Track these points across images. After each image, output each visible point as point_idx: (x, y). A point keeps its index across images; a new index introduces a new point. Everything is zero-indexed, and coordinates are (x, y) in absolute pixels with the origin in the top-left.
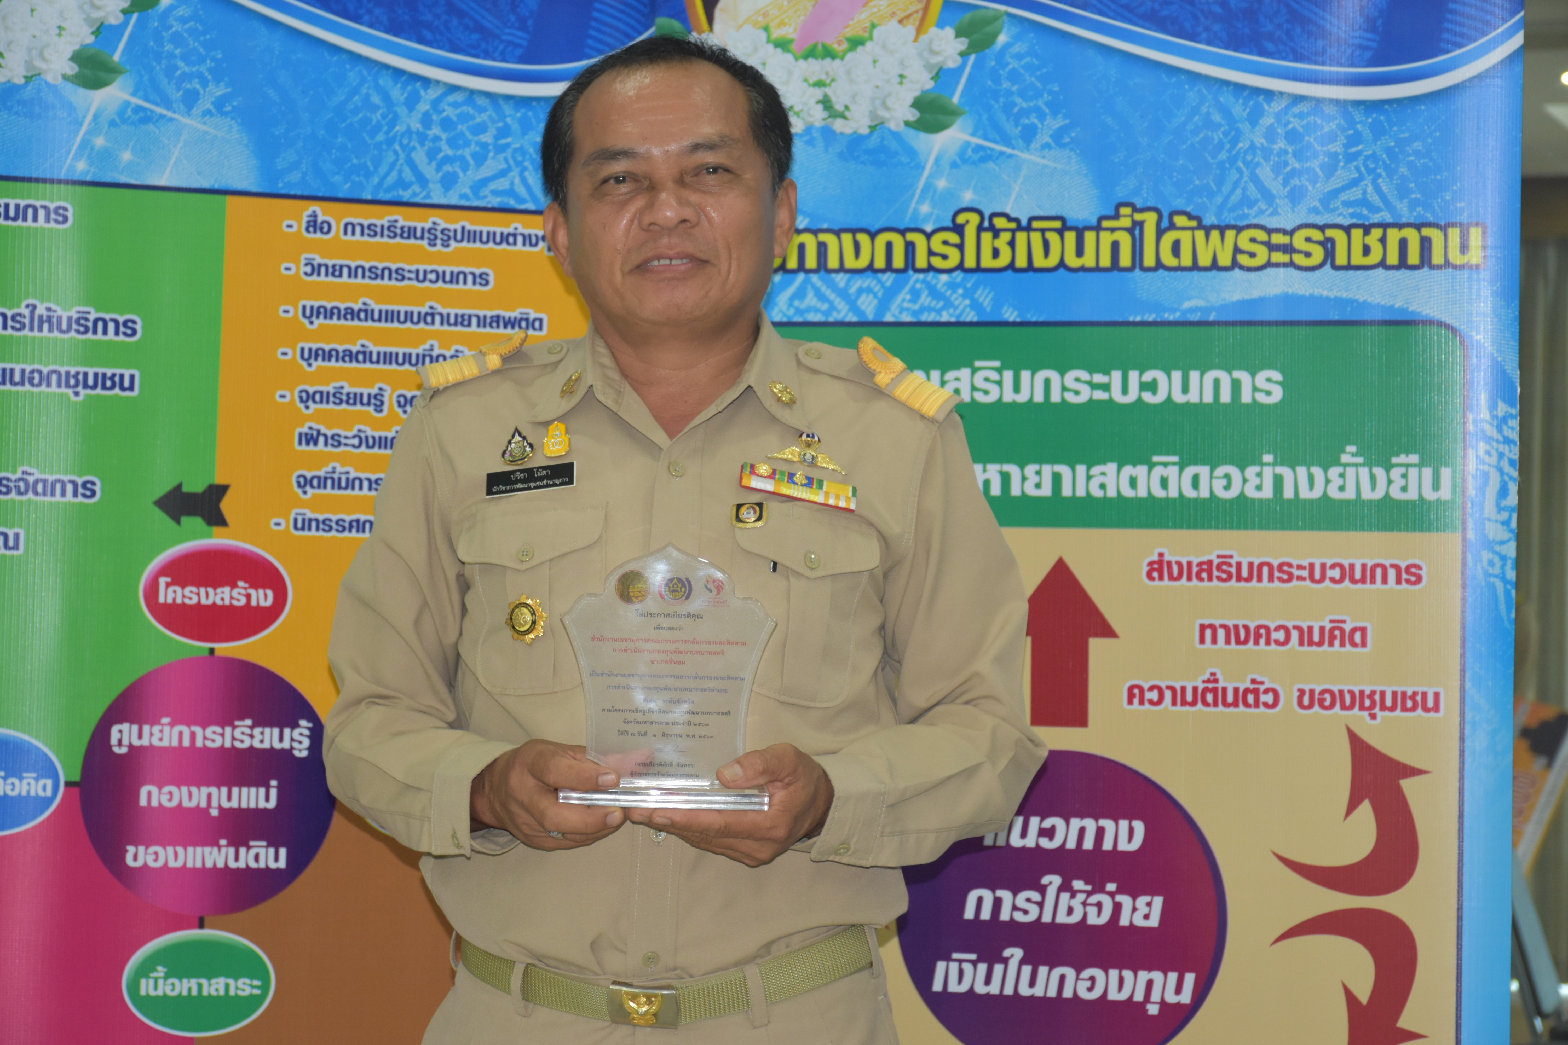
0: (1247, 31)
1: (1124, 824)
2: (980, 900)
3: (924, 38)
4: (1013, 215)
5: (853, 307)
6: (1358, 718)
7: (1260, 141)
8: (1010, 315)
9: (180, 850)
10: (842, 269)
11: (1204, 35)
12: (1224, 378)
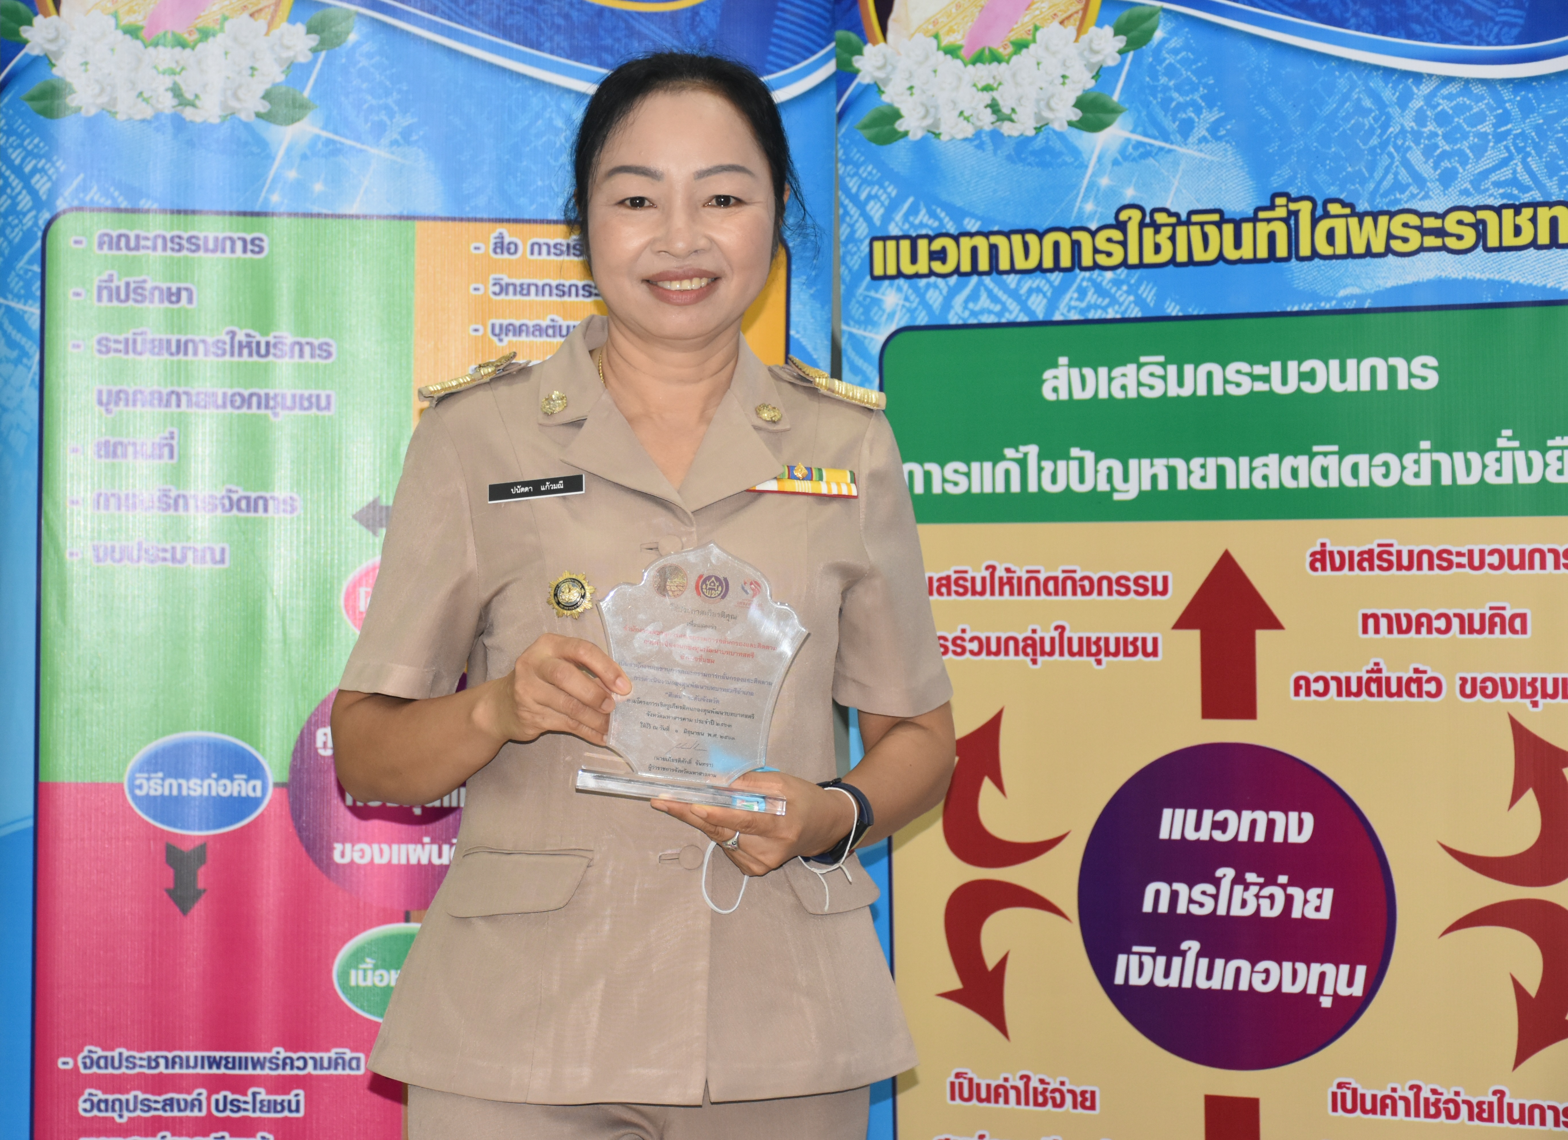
0: (1394, 14)
1: (1293, 816)
2: (1158, 893)
3: (1084, 38)
4: (1173, 210)
5: (1025, 308)
6: (1520, 707)
7: (1410, 124)
8: (1173, 310)
9: (385, 847)
10: (1013, 270)
11: (1353, 21)
12: (1380, 364)
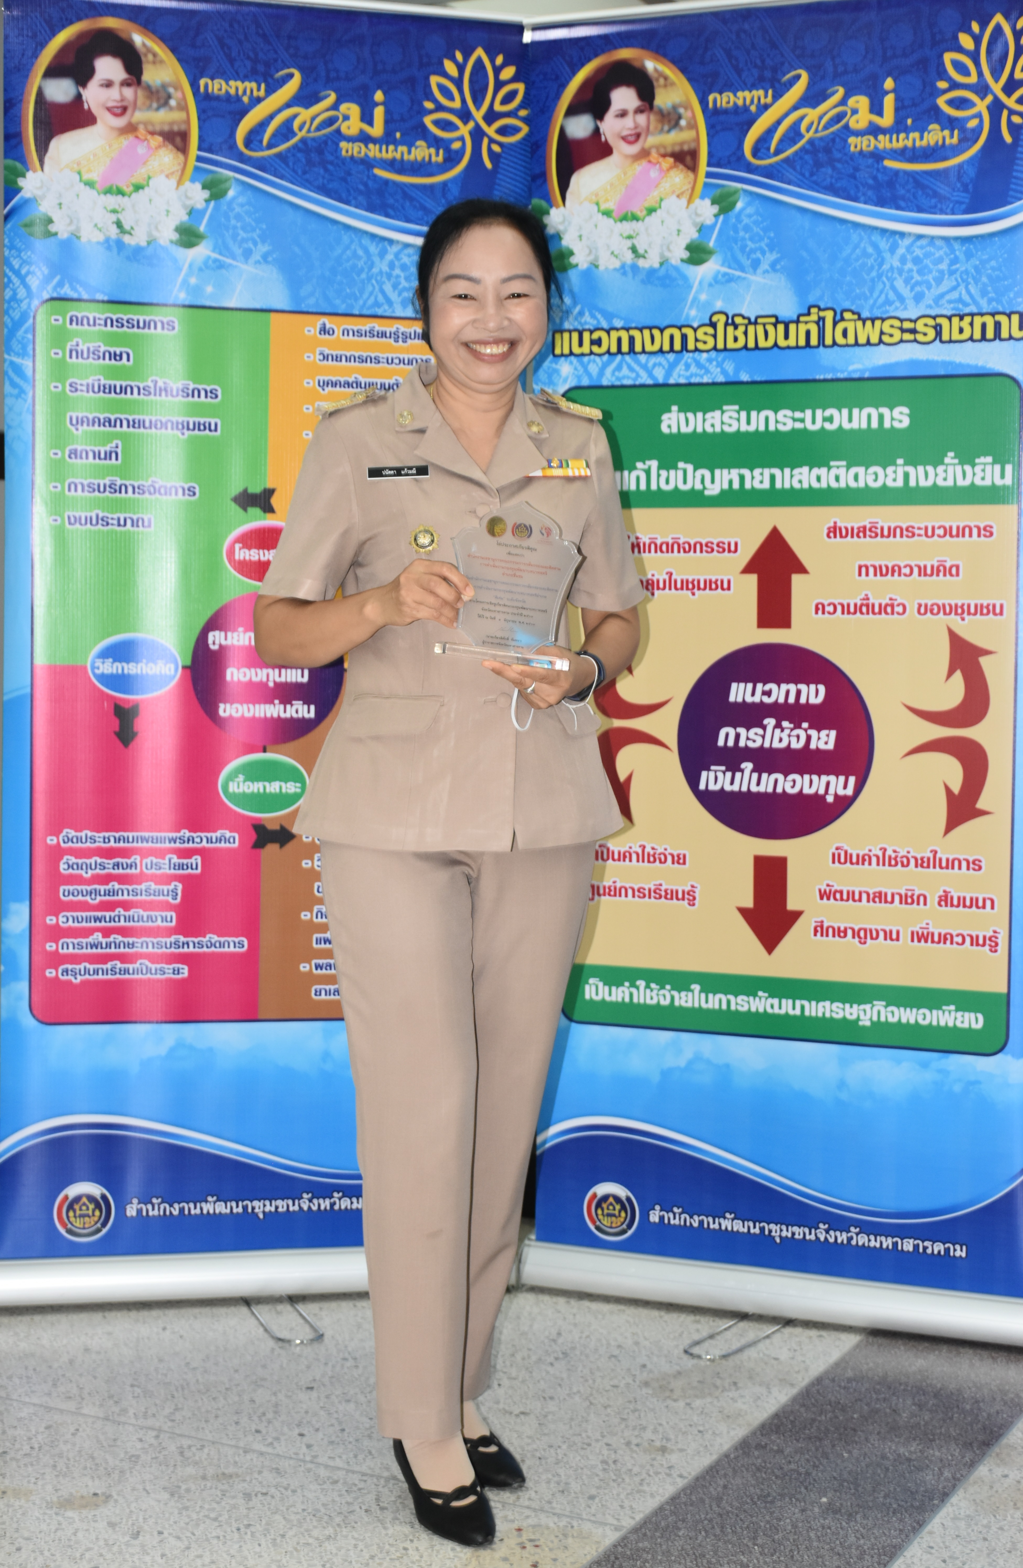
0: (889, 194)
1: (813, 687)
2: (727, 735)
3: (692, 206)
4: (746, 315)
5: (651, 375)
6: (954, 620)
7: (896, 263)
8: (744, 377)
9: (251, 706)
10: (644, 351)
11: (862, 198)
12: (874, 412)
